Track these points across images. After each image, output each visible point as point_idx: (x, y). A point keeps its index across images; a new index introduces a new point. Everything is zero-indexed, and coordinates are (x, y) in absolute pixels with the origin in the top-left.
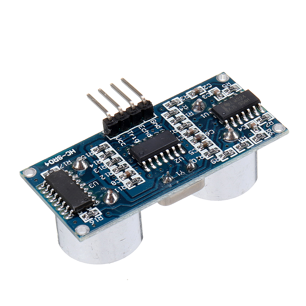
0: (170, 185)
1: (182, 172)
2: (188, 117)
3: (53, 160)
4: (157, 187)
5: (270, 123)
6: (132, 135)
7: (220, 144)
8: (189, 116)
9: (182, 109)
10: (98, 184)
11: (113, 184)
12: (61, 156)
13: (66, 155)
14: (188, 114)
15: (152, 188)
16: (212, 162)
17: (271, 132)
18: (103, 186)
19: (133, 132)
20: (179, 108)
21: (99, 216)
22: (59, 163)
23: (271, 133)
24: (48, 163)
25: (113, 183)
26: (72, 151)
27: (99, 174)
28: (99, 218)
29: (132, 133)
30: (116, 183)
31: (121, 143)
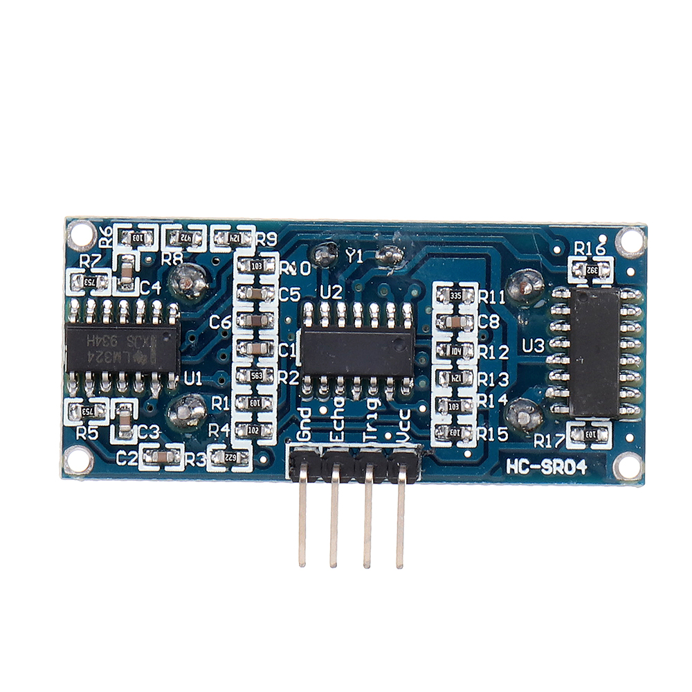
0: (397, 236)
1: (350, 256)
2: (229, 398)
3: (563, 470)
4: (424, 251)
5: (86, 263)
6: (370, 429)
7: (224, 276)
8: (226, 399)
9: (222, 430)
10: (524, 340)
11: (497, 322)
12: (542, 468)
13: (532, 466)
14: (223, 406)
15: (432, 255)
16: (275, 239)
17: (103, 236)
18: (520, 327)
19: (364, 433)
20: (227, 436)
21: (579, 254)
22: (560, 453)
23: (105, 233)
24: (578, 468)
25: (495, 321)
26: (513, 467)
27: (504, 366)
28: (581, 251)
29: (366, 432)
30: (489, 318)
31: (407, 421)
